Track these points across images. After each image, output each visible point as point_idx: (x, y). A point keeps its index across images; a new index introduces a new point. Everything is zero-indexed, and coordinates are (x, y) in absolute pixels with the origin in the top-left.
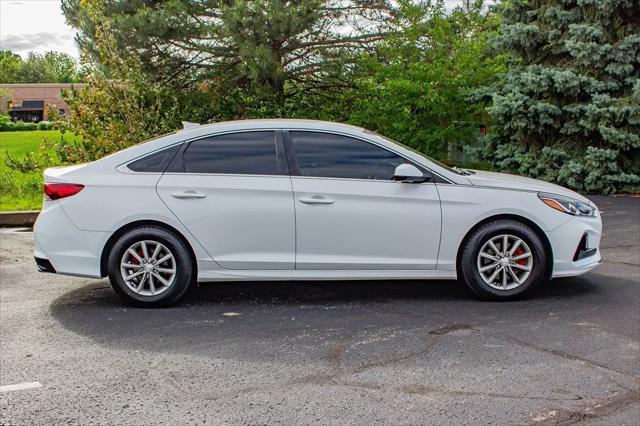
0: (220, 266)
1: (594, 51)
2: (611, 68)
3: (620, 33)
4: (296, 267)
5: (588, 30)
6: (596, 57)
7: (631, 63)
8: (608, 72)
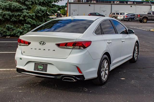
0: (113, 65)
8: (26, 4)
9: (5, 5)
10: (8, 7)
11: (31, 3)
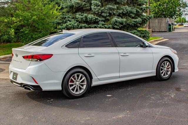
0: (99, 80)
1: (99, 9)
2: (103, 14)
3: (104, 4)
4: (120, 77)
5: (98, 3)
6: (100, 11)
7: (108, 13)
8: (102, 15)
9: (81, 18)
10: (84, 20)
11: (108, 14)
